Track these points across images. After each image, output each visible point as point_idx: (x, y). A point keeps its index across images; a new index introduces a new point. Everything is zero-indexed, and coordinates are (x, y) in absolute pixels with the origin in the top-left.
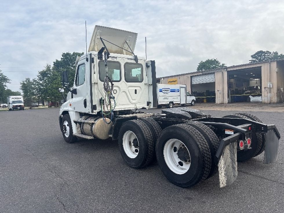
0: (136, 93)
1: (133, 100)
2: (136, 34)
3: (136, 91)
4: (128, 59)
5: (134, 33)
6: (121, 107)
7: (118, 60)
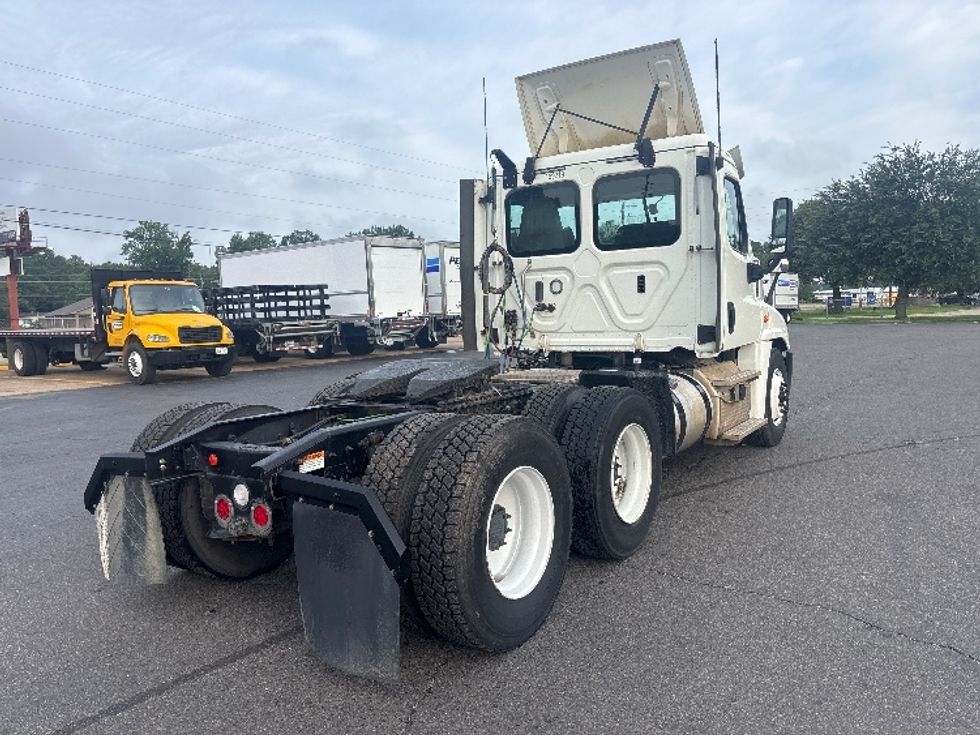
0: (641, 289)
1: (627, 315)
2: (676, 43)
3: (643, 282)
4: (609, 161)
5: (667, 44)
6: (572, 340)
7: (569, 175)
